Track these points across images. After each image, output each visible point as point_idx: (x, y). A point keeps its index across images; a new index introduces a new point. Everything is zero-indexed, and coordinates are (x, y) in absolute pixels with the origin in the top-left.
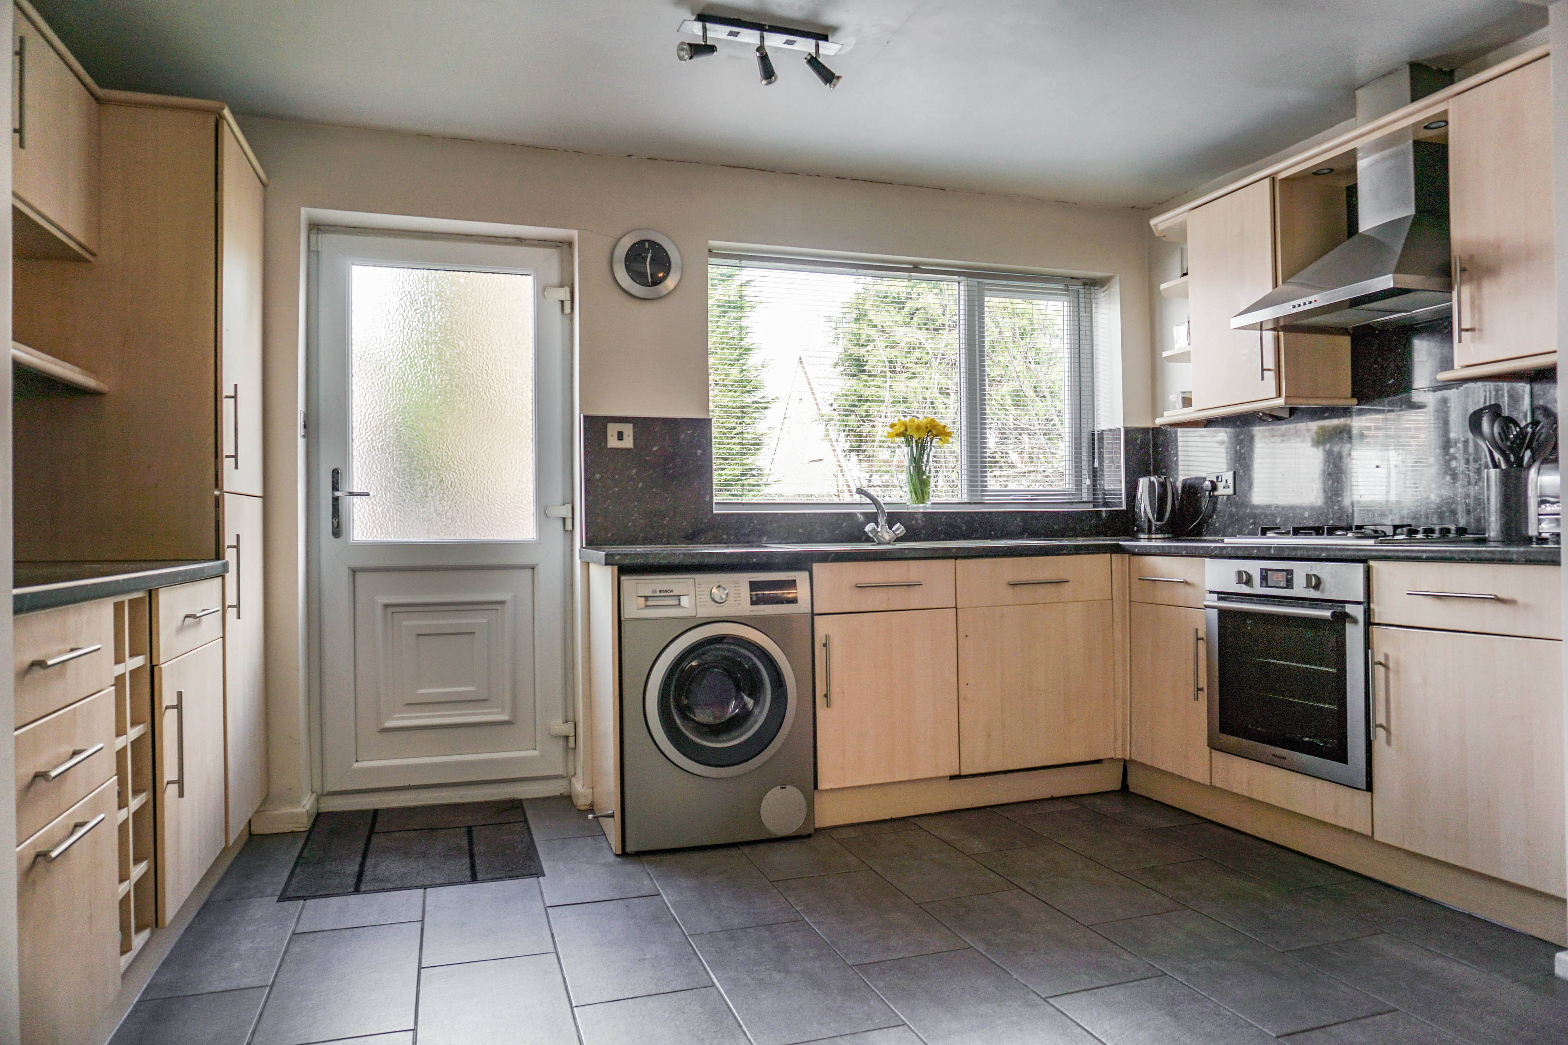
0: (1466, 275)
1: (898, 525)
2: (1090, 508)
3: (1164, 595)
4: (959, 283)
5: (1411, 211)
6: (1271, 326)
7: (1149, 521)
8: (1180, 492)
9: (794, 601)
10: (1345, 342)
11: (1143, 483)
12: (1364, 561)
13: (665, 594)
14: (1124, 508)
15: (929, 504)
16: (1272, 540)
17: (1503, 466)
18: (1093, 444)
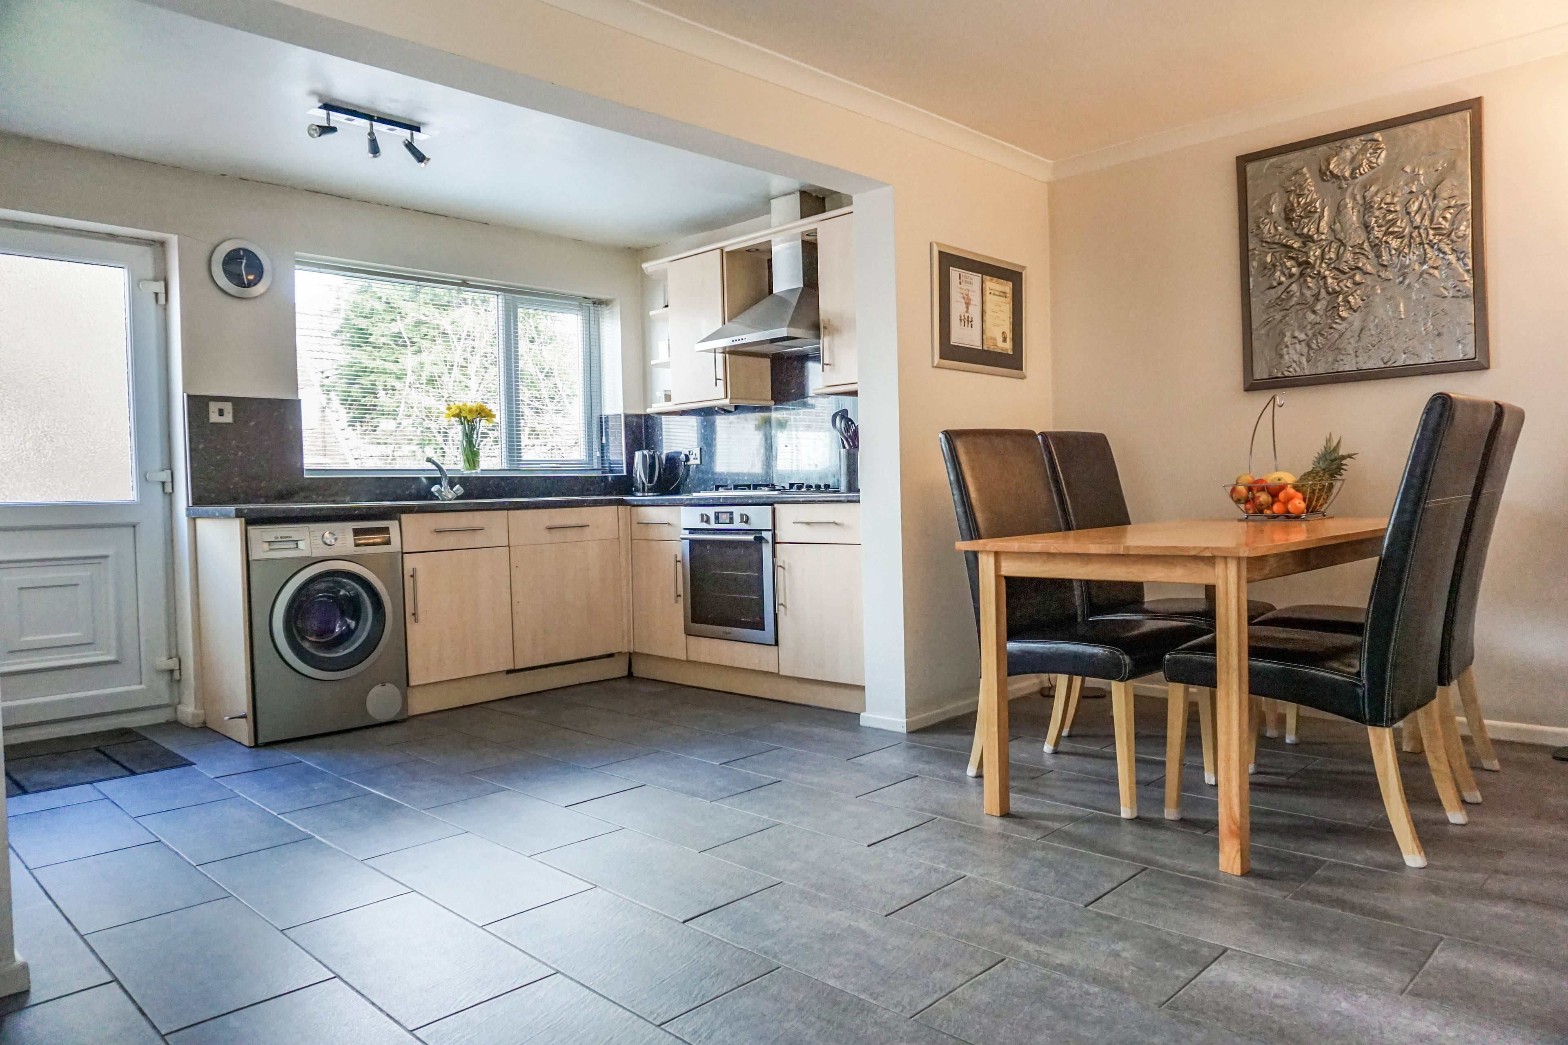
0: (826, 332)
1: (458, 486)
2: (600, 474)
3: (654, 533)
4: (498, 295)
5: (801, 285)
6: (721, 351)
7: (643, 483)
8: (664, 462)
9: (388, 542)
10: (767, 362)
11: (638, 455)
12: (772, 504)
13: (286, 540)
14: (625, 473)
15: (479, 470)
16: (722, 493)
17: (847, 447)
18: (601, 425)
